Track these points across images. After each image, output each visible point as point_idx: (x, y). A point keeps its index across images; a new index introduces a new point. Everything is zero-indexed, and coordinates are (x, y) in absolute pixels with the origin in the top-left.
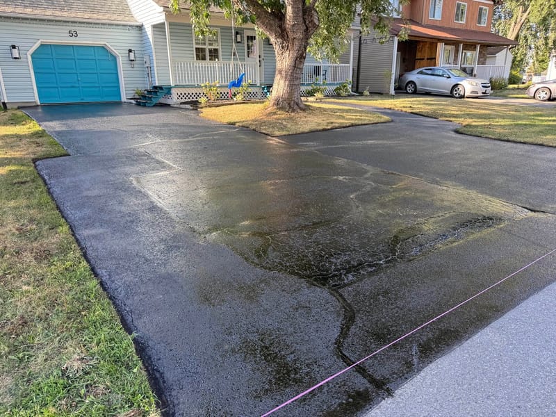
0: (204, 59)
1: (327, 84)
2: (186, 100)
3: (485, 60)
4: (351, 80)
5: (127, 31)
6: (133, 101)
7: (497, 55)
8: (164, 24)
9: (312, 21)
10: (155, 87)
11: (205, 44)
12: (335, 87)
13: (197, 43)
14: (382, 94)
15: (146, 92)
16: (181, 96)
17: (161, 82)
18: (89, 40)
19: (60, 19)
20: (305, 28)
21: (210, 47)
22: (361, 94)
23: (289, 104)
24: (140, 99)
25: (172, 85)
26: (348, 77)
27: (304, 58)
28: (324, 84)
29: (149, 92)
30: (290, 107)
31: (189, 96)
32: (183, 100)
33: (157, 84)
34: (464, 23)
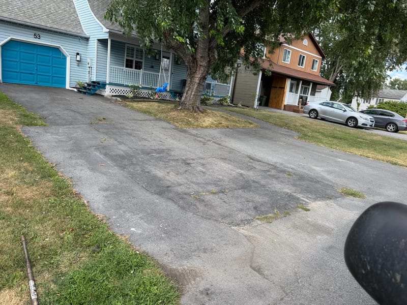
0: (131, 67)
1: (215, 97)
2: (116, 94)
3: (315, 93)
4: (230, 95)
5: (78, 40)
6: (75, 90)
7: (322, 90)
8: (107, 40)
9: (214, 56)
10: (93, 82)
11: (133, 57)
12: (219, 99)
13: (127, 56)
14: (249, 107)
15: (86, 85)
16: (113, 91)
17: (97, 79)
18: (49, 42)
19: (30, 24)
20: (209, 60)
21: (137, 60)
22: (236, 106)
23: (193, 107)
24: (81, 88)
25: (107, 82)
26: (228, 93)
27: (206, 79)
28: (212, 96)
29: (89, 85)
30: (193, 109)
31: (118, 91)
32: (114, 94)
33: (95, 80)
34: (303, 67)
